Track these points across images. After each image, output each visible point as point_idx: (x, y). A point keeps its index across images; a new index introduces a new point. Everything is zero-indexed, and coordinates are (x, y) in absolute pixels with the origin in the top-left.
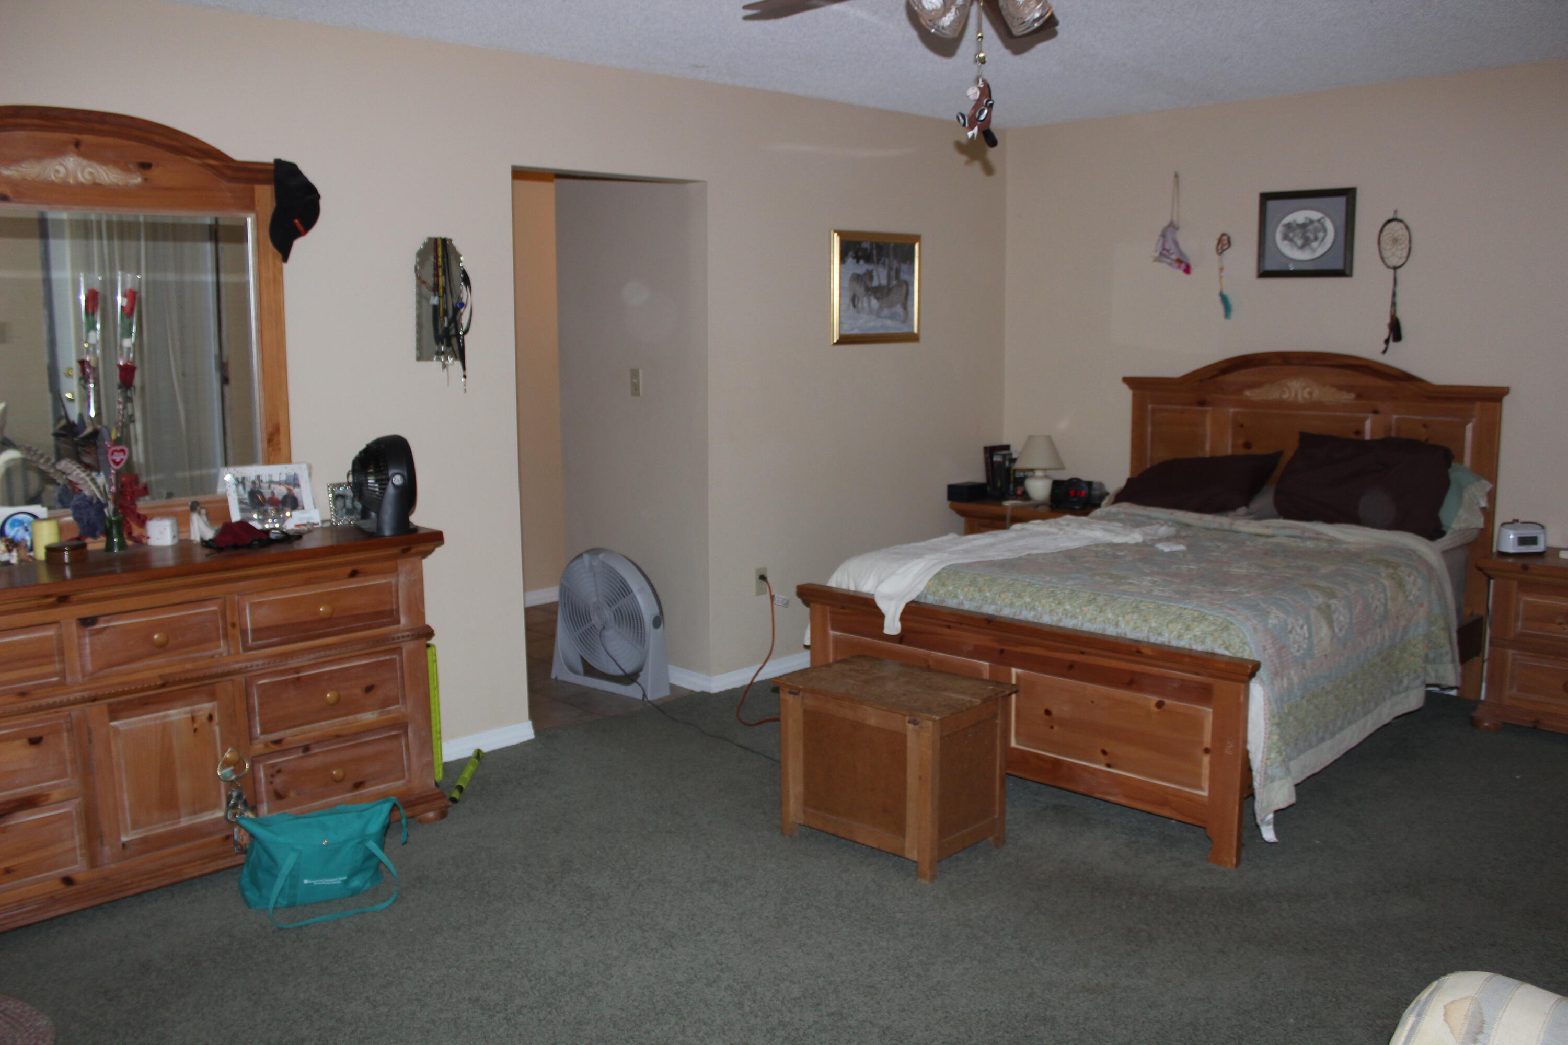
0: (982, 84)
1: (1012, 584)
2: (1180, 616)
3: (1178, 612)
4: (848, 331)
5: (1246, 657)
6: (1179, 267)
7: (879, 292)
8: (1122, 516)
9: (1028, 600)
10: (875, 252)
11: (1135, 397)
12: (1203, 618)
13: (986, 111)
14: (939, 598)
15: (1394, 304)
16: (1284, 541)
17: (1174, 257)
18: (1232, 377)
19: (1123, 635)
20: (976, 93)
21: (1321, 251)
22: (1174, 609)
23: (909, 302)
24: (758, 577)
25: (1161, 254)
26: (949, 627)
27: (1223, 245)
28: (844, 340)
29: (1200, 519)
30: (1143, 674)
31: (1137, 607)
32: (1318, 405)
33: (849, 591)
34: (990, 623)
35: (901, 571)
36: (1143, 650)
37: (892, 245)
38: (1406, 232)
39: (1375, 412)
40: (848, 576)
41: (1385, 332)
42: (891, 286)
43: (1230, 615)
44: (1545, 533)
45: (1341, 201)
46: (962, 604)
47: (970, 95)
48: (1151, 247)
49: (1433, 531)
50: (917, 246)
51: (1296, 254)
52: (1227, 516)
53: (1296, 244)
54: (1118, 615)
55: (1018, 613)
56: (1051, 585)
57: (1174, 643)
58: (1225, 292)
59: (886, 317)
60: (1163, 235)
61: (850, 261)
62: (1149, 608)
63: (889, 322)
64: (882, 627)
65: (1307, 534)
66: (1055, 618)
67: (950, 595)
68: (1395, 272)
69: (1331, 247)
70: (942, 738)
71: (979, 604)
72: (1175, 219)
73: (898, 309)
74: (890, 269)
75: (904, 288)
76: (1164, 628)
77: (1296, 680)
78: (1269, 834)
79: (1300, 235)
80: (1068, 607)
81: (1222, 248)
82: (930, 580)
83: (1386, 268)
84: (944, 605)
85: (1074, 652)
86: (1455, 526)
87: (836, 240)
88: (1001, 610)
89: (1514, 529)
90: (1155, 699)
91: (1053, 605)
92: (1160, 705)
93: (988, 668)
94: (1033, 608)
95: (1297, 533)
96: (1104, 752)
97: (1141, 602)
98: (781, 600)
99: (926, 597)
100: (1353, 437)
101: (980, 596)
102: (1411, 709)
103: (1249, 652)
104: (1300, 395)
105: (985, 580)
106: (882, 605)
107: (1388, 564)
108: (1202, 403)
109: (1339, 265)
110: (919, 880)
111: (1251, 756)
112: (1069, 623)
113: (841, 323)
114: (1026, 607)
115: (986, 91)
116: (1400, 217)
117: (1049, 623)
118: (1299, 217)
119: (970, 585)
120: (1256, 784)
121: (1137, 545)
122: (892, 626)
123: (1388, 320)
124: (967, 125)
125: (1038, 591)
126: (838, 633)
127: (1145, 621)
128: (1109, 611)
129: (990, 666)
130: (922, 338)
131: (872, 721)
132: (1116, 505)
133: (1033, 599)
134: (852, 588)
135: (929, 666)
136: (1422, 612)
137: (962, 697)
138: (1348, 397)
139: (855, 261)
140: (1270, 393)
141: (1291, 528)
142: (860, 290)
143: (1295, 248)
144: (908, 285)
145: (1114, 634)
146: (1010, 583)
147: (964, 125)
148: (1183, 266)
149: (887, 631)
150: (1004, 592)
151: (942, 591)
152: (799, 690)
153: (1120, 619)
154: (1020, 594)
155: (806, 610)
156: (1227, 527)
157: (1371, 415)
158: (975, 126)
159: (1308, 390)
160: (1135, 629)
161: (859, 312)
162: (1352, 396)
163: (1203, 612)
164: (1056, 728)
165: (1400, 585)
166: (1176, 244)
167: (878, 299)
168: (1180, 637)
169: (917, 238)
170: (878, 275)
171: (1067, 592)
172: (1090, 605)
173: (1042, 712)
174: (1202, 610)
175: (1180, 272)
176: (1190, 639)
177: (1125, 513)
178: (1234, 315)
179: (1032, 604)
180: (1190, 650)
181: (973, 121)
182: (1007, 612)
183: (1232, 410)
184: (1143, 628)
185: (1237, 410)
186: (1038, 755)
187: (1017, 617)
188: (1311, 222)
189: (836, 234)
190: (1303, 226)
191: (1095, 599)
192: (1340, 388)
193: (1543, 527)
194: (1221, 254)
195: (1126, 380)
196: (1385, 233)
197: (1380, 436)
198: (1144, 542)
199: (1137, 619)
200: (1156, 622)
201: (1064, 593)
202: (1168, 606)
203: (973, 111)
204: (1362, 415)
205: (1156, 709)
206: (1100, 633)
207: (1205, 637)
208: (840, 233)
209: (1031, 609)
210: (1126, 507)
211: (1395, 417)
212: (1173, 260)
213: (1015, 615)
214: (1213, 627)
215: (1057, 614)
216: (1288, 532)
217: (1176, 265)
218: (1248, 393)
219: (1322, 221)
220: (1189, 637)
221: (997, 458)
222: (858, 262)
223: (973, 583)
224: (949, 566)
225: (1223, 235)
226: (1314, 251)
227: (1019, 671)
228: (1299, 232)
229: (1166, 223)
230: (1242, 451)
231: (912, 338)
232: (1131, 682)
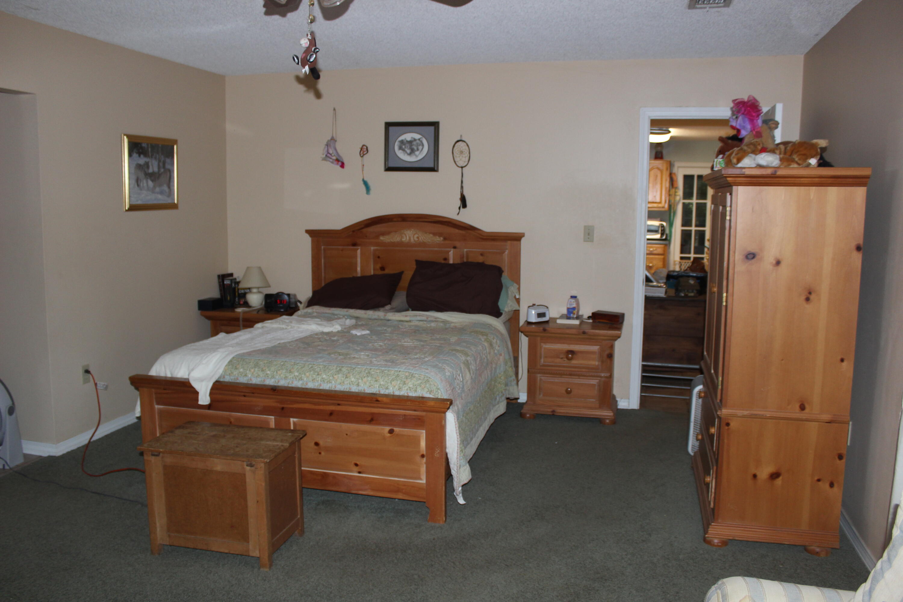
0: (310, 37)
1: (283, 364)
2: (398, 376)
3: (396, 374)
4: (135, 203)
5: (439, 397)
6: (338, 164)
7: (153, 177)
8: (315, 314)
9: (297, 374)
10: (150, 150)
11: (313, 242)
12: (412, 376)
13: (314, 56)
14: (233, 378)
15: (462, 187)
16: (417, 323)
17: (334, 158)
18: (371, 229)
19: (363, 391)
20: (307, 43)
21: (420, 157)
22: (393, 372)
23: (171, 184)
24: (84, 371)
25: (326, 155)
26: (245, 396)
27: (364, 152)
28: (133, 208)
29: (366, 314)
30: (379, 414)
31: (369, 373)
32: (423, 244)
33: (166, 377)
34: (274, 390)
35: (204, 362)
36: (380, 399)
37: (160, 146)
38: (467, 148)
39: (455, 247)
40: (165, 367)
41: (459, 203)
42: (160, 172)
43: (427, 373)
44: (548, 310)
45: (432, 128)
46: (251, 380)
47: (303, 44)
48: (320, 151)
49: (497, 313)
50: (175, 147)
51: (405, 157)
52: (379, 310)
53: (406, 152)
54: (358, 379)
55: (290, 383)
56: (309, 363)
57: (397, 393)
58: (365, 179)
59: (158, 193)
60: (327, 145)
61: (135, 155)
62: (377, 373)
63: (160, 196)
64: (198, 400)
65: (429, 319)
66: (317, 384)
67: (241, 375)
68: (462, 170)
69: (425, 156)
70: (269, 473)
71: (263, 379)
72: (334, 136)
73: (165, 188)
74: (160, 161)
75: (168, 173)
76: (389, 384)
77: (460, 406)
78: (461, 501)
79: (409, 147)
80: (324, 376)
81: (363, 153)
82: (226, 366)
83: (457, 167)
84: (238, 381)
85: (333, 404)
86: (506, 309)
87: (126, 140)
88: (279, 382)
89: (534, 309)
90: (387, 429)
91: (314, 376)
92: (391, 432)
93: (273, 420)
94: (301, 379)
95: (424, 318)
96: (356, 465)
97: (370, 369)
98: (101, 385)
99: (224, 377)
100: (443, 262)
101: (263, 374)
102: (501, 413)
103: (443, 394)
104: (412, 239)
105: (264, 363)
106: (196, 385)
107: (483, 334)
108: (354, 245)
109: (431, 165)
110: (262, 569)
111: (449, 456)
112: (326, 386)
113: (130, 196)
114: (296, 378)
115: (313, 42)
116: (463, 139)
117: (313, 388)
118: (408, 137)
119: (255, 367)
120: (453, 472)
121: (338, 332)
122: (204, 399)
123: (459, 196)
124: (300, 64)
125: (302, 368)
126: (161, 407)
127: (376, 381)
128: (351, 377)
129: (275, 419)
130: (179, 206)
131: (219, 468)
132: (311, 308)
133: (300, 373)
134: (169, 375)
135: (231, 422)
136: (501, 358)
137: (275, 443)
138: (438, 239)
139: (137, 155)
140: (395, 238)
141: (420, 316)
142: (141, 175)
143: (406, 154)
144: (171, 172)
145: (357, 391)
146: (282, 363)
147: (298, 64)
148: (340, 163)
149: (201, 402)
150: (279, 370)
151: (236, 373)
152: (160, 453)
153: (360, 381)
154: (290, 370)
155: (137, 393)
156: (382, 318)
157: (452, 249)
158: (306, 65)
159: (416, 236)
160: (370, 386)
161: (141, 190)
162: (442, 238)
163: (411, 373)
164: (323, 453)
165: (491, 345)
166: (336, 149)
167: (152, 181)
168: (400, 389)
169: (175, 142)
170: (152, 165)
171: (321, 367)
172: (339, 374)
173: (313, 444)
174: (410, 371)
175: (338, 167)
176: (407, 390)
177: (316, 312)
178: (372, 192)
179: (300, 376)
180: (408, 396)
181: (304, 62)
182: (283, 383)
183: (372, 248)
184: (375, 386)
185: (375, 248)
186: (311, 472)
187: (290, 386)
188: (415, 140)
189: (125, 137)
190: (410, 142)
191: (340, 370)
192: (435, 234)
193: (547, 307)
194: (362, 157)
195: (307, 231)
196: (456, 147)
197: (458, 261)
198: (341, 330)
199: (371, 380)
200: (383, 381)
201: (320, 367)
202: (388, 370)
203: (304, 55)
204: (449, 249)
205: (389, 435)
206: (347, 390)
207: (416, 388)
208: (128, 136)
209: (299, 379)
210: (317, 309)
211: (465, 250)
212: (333, 160)
213: (289, 384)
214: (420, 382)
215: (318, 381)
216: (419, 318)
217: (336, 162)
218: (382, 238)
219: (421, 139)
220: (406, 388)
221: (227, 282)
222: (140, 156)
223: (256, 365)
224: (236, 355)
225: (364, 145)
226: (417, 156)
227: (295, 420)
228: (408, 145)
229: (329, 138)
230: (380, 272)
231: (174, 206)
232: (372, 419)
